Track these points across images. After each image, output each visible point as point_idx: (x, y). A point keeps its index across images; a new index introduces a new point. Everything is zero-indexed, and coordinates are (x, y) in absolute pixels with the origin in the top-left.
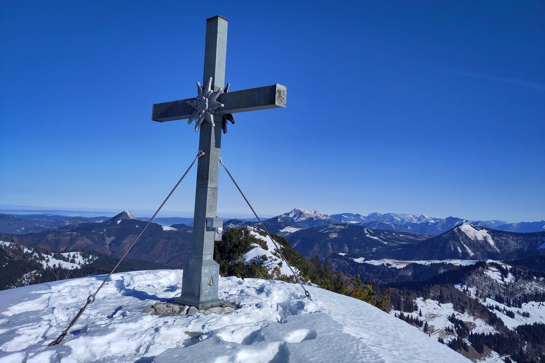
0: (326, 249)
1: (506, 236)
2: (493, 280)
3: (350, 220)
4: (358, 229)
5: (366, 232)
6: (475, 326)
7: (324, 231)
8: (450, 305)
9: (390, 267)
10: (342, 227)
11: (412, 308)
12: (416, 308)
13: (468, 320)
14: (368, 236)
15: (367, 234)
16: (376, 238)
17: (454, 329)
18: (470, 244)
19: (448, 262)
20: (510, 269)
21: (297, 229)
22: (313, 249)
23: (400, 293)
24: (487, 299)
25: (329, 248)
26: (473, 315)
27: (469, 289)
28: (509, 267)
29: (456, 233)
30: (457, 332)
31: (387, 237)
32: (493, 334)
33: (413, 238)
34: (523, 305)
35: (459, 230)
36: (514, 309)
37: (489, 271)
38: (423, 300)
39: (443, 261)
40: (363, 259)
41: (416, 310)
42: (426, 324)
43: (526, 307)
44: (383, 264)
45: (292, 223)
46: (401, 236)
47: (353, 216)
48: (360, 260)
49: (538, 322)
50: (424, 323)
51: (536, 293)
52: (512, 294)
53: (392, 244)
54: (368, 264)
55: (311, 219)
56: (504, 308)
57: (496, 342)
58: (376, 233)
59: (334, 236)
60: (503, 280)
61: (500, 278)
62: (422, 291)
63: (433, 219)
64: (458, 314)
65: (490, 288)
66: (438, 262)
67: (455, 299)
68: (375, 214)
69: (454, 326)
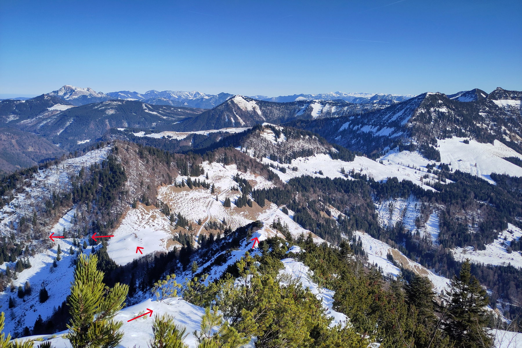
0: (104, 126)
1: (271, 106)
2: (268, 141)
3: (127, 98)
4: (137, 105)
5: (145, 107)
6: (256, 183)
7: (99, 108)
8: (234, 166)
9: (171, 139)
10: (120, 103)
11: (198, 172)
12: (202, 172)
13: (250, 179)
14: (147, 111)
15: (146, 109)
16: (155, 113)
17: (239, 188)
18: (242, 114)
19: (224, 130)
20: (282, 130)
21: (69, 107)
22: (89, 127)
23: (186, 158)
24: (264, 159)
25: (106, 125)
26: (255, 173)
27: (248, 151)
28: (281, 128)
29: (229, 104)
30: (242, 190)
31: (166, 112)
32: (272, 188)
33: (191, 112)
34: (292, 161)
35: (232, 102)
36: (285, 166)
37: (265, 133)
38: (208, 164)
39: (220, 130)
40: (143, 133)
41: (203, 173)
42: (213, 186)
43: (295, 163)
44: (164, 137)
45: (62, 101)
46: (179, 110)
47: (131, 93)
48: (141, 134)
49: (304, 175)
50: (211, 185)
51: (303, 149)
52: (284, 152)
53: (171, 119)
54: (148, 137)
55: (84, 97)
56: (278, 166)
57: (275, 195)
58: (155, 108)
59: (111, 112)
60: (276, 141)
61: (274, 138)
62: (207, 155)
63: (207, 95)
64: (241, 174)
65: (266, 149)
66: (215, 131)
67: (238, 160)
68: (153, 91)
69: (238, 185)
